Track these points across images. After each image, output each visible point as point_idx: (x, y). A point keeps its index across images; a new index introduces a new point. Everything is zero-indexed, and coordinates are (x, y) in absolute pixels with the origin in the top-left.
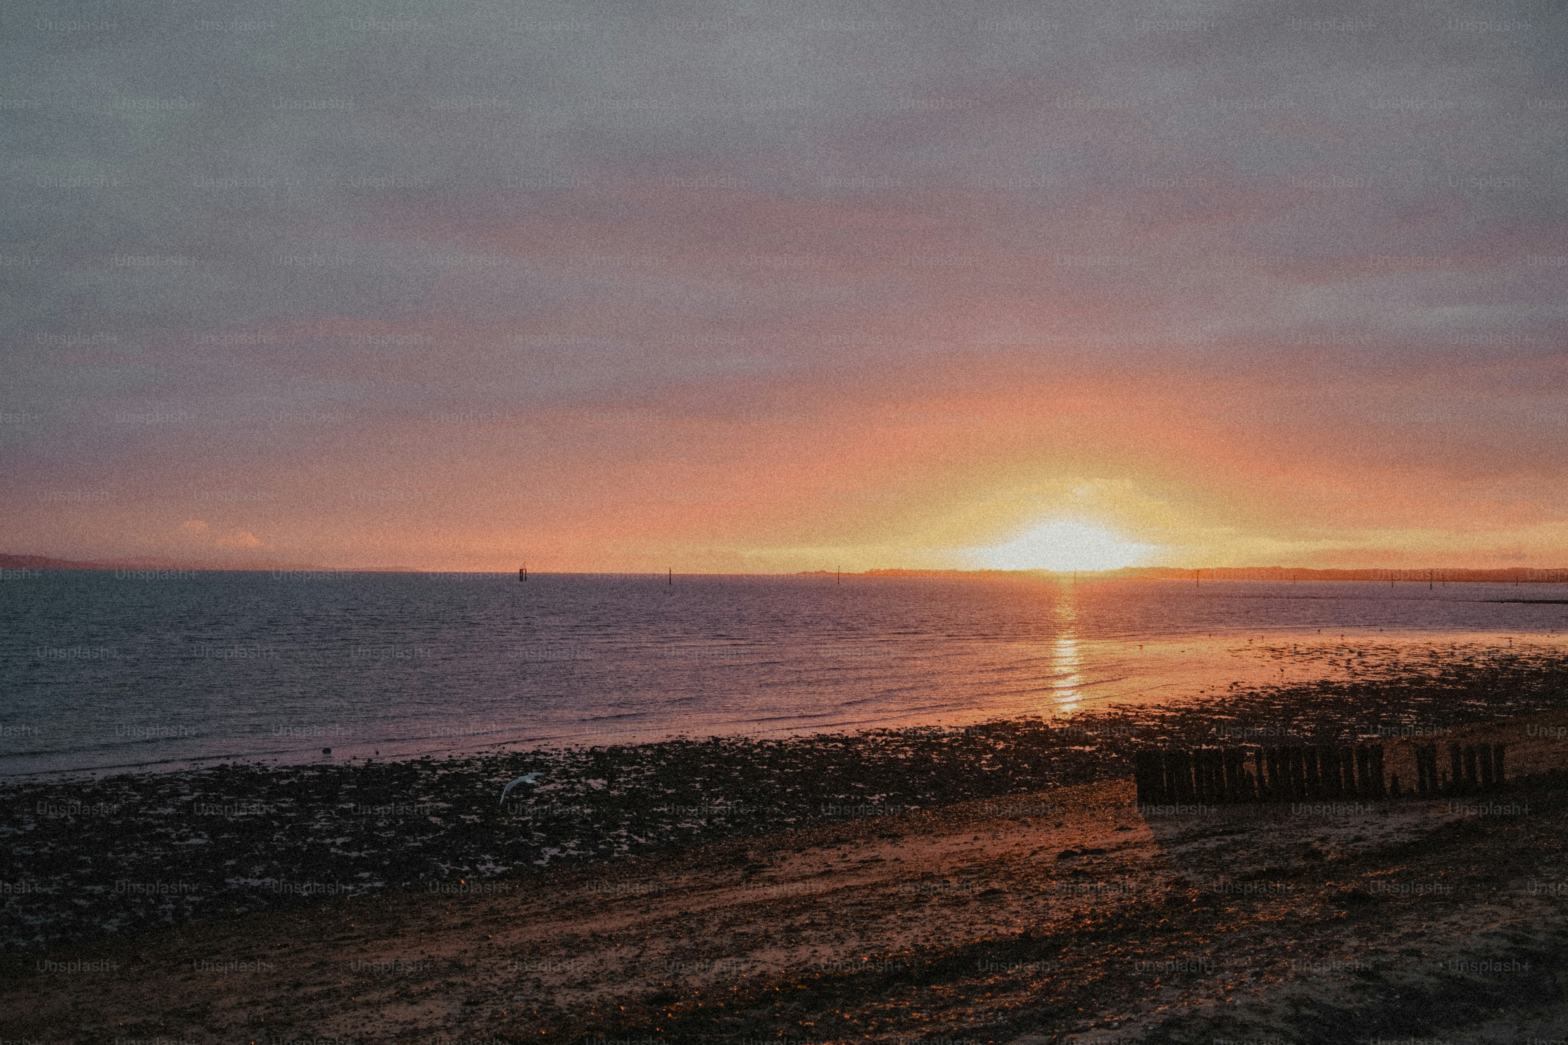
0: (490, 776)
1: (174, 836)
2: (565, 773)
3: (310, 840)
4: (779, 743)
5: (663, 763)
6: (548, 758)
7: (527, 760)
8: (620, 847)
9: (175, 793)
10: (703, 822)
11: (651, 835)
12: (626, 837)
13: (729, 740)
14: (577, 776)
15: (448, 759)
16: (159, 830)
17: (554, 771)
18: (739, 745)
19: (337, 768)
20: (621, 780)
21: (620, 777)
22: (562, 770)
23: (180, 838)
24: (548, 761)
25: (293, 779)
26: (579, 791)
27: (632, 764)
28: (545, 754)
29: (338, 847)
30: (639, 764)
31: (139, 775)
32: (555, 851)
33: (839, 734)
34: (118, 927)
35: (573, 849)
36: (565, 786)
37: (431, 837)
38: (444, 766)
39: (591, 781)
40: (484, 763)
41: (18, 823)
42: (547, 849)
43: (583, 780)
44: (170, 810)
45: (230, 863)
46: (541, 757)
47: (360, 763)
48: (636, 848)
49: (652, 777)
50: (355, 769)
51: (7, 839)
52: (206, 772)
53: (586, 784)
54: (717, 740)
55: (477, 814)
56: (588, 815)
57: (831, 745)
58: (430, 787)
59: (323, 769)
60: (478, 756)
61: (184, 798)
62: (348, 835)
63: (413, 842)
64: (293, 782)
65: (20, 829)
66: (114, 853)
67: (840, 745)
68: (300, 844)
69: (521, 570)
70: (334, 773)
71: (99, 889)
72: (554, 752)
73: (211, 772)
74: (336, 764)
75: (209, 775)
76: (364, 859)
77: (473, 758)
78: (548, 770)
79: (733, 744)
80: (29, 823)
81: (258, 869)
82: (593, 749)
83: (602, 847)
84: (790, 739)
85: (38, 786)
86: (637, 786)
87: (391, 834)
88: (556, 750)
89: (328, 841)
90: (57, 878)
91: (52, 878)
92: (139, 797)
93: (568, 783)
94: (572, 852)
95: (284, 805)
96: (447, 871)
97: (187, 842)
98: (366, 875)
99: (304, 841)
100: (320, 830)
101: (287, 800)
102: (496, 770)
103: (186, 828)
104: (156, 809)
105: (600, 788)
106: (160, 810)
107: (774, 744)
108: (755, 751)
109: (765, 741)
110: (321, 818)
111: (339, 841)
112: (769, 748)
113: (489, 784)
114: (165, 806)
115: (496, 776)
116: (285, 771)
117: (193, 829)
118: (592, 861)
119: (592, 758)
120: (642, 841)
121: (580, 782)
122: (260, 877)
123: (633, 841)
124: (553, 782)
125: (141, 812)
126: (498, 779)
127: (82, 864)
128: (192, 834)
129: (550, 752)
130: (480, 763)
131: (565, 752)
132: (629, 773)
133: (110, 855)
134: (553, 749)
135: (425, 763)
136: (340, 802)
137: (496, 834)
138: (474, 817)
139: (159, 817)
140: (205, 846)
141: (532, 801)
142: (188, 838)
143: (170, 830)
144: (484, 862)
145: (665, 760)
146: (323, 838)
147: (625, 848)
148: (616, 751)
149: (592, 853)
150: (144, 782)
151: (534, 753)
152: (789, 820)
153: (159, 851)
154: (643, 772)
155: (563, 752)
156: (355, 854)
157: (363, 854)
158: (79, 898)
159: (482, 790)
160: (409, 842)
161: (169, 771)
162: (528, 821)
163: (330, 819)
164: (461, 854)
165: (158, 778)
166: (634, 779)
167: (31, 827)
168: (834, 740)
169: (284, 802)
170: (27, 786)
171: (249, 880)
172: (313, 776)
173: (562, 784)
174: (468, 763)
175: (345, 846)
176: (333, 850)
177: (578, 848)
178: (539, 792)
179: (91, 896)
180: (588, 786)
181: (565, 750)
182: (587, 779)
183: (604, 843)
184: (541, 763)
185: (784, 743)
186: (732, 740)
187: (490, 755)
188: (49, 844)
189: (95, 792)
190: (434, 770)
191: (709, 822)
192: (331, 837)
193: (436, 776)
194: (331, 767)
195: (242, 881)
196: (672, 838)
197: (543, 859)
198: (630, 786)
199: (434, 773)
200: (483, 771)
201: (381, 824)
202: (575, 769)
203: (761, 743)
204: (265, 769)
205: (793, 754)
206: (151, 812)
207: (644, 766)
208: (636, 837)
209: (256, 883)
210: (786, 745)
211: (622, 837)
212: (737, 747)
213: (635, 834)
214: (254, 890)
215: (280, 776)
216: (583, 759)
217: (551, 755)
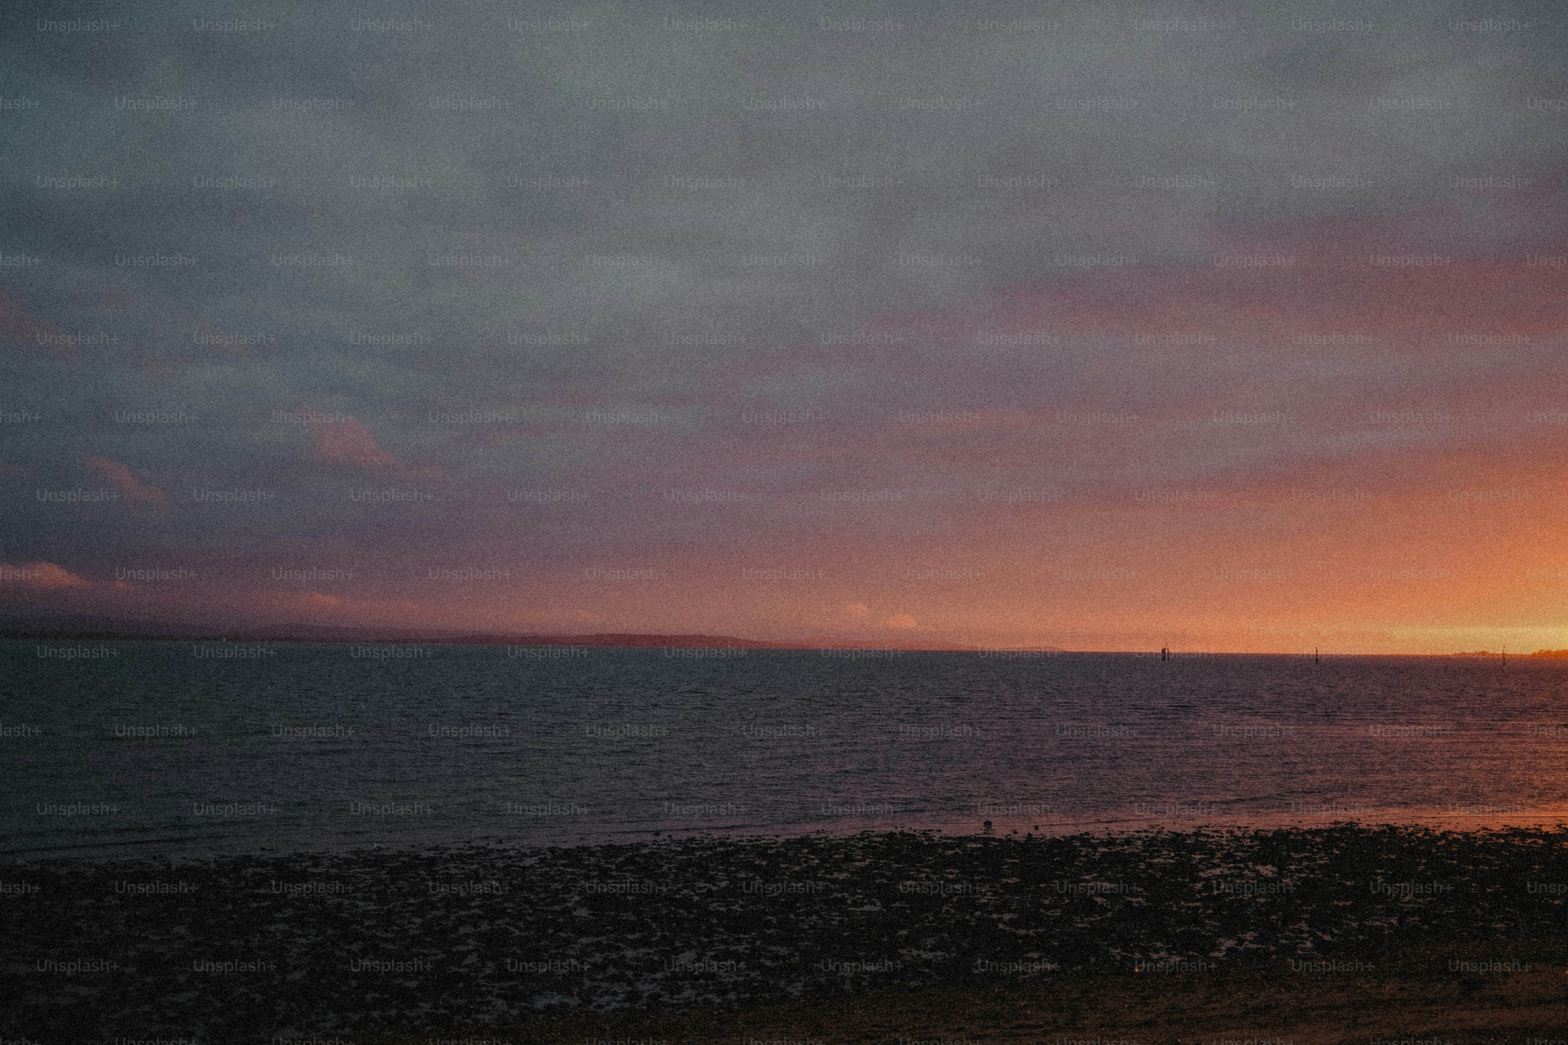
0: (1152, 857)
1: (849, 902)
2: (1229, 856)
3: (978, 913)
4: (1466, 835)
5: (1336, 852)
6: (1210, 840)
7: (1189, 841)
8: (1303, 943)
9: (848, 858)
10: (1394, 921)
11: (1336, 932)
12: (1309, 932)
13: (1406, 829)
14: (1242, 860)
15: (1107, 837)
16: (836, 894)
17: (1219, 854)
18: (1420, 835)
19: (1000, 840)
20: (1293, 867)
21: (1291, 865)
22: (1227, 854)
23: (855, 904)
24: (1211, 843)
25: (957, 850)
26: (1248, 877)
27: (1303, 851)
28: (1208, 836)
29: (1005, 923)
30: (1309, 851)
31: (816, 839)
32: (1231, 943)
33: (1537, 829)
34: (801, 991)
35: (1250, 942)
36: (1232, 871)
37: (1098, 918)
38: (1103, 844)
39: (1259, 868)
40: (1144, 842)
41: (712, 880)
42: (1222, 940)
43: (1250, 864)
44: (845, 875)
45: (904, 932)
46: (1202, 839)
47: (1020, 837)
48: (1320, 945)
49: (1326, 866)
50: (1016, 842)
51: (703, 894)
52: (877, 839)
53: (1254, 871)
54: (1392, 829)
55: (1143, 897)
56: (1263, 905)
57: (1529, 841)
58: (1091, 866)
59: (986, 841)
60: (1137, 835)
61: (858, 864)
62: (1014, 911)
63: (1081, 923)
64: (957, 853)
65: (714, 885)
66: (797, 915)
67: (1541, 841)
68: (968, 917)
69: (1163, 651)
70: (996, 846)
71: (783, 951)
72: (1215, 834)
73: (881, 839)
74: (997, 837)
75: (881, 843)
76: (1033, 938)
77: (1133, 837)
78: (1212, 854)
79: (1412, 834)
80: (723, 880)
81: (930, 942)
82: (1257, 832)
83: (1284, 942)
84: (1478, 831)
85: (730, 845)
86: (1312, 876)
87: (1058, 913)
88: (1217, 831)
89: (995, 916)
90: (747, 936)
91: (742, 936)
92: (817, 861)
93: (1235, 868)
94: (1250, 946)
95: (951, 877)
96: (1118, 958)
97: (861, 909)
98: (1035, 955)
99: (971, 914)
100: (985, 904)
101: (953, 871)
102: (1157, 851)
103: (861, 894)
104: (832, 874)
105: (1270, 875)
106: (836, 875)
107: (1460, 837)
108: (1439, 843)
109: (1450, 832)
110: (987, 891)
111: (1007, 917)
112: (1456, 840)
113: (1150, 865)
114: (841, 871)
115: (1158, 856)
116: (949, 841)
117: (867, 895)
118: (1274, 957)
119: (1257, 843)
120: (1327, 938)
121: (1247, 867)
122: (931, 950)
123: (1316, 937)
124: (1219, 866)
125: (819, 875)
126: (1162, 861)
127: (768, 925)
128: (866, 901)
129: (1212, 834)
130: (1140, 842)
131: (1228, 835)
132: (1300, 861)
133: (792, 916)
134: (1215, 831)
135: (1085, 839)
136: (1005, 877)
137: (1167, 920)
138: (1140, 899)
139: (835, 881)
140: (878, 913)
141: (1199, 886)
142: (862, 904)
143: (846, 895)
144: (1156, 951)
145: (1338, 848)
146: (991, 913)
147: (1309, 945)
148: (1281, 836)
149: (1272, 948)
150: (822, 846)
151: (1195, 834)
152: (1499, 926)
153: (836, 916)
154: (1315, 860)
155: (1225, 835)
156: (1022, 932)
157: (1031, 932)
158: (766, 958)
159: (1144, 871)
160: (1077, 923)
161: (843, 837)
162: (1197, 908)
163: (996, 893)
164: (1131, 939)
165: (834, 842)
166: (1307, 867)
167: (724, 884)
168: (1530, 836)
169: (951, 873)
170: (721, 844)
171: (921, 952)
172: (976, 848)
173: (1229, 869)
174: (1128, 842)
175: (1011, 922)
176: (1001, 926)
177: (1256, 940)
178: (1205, 876)
179: (776, 958)
180: (1258, 872)
181: (1227, 832)
182: (1255, 864)
183: (1286, 938)
184: (1204, 844)
185: (1472, 836)
186: (1410, 830)
187: (1150, 835)
188: (740, 902)
189: (778, 854)
190: (1094, 847)
191: (1401, 921)
192: (998, 911)
193: (1097, 854)
194: (994, 839)
195: (915, 952)
196: (1361, 937)
197: (1220, 951)
198: (1304, 875)
199: (1096, 851)
200: (1145, 851)
201: (1047, 902)
202: (1240, 854)
203: (1444, 835)
204: (930, 839)
205: (1486, 848)
206: (829, 877)
207: (1315, 854)
208: (1320, 934)
209: (928, 956)
210: (1476, 838)
211: (1302, 932)
212: (1418, 838)
213: (1318, 929)
214: (927, 963)
215: (947, 847)
216: (1247, 842)
217: (1213, 837)
